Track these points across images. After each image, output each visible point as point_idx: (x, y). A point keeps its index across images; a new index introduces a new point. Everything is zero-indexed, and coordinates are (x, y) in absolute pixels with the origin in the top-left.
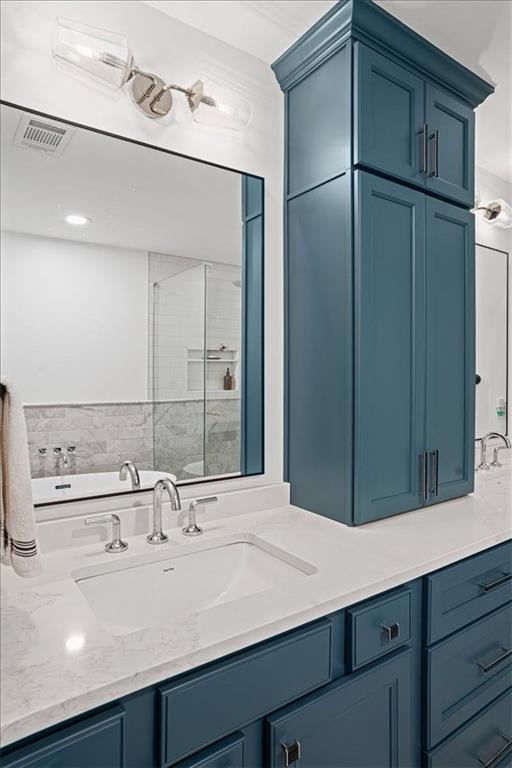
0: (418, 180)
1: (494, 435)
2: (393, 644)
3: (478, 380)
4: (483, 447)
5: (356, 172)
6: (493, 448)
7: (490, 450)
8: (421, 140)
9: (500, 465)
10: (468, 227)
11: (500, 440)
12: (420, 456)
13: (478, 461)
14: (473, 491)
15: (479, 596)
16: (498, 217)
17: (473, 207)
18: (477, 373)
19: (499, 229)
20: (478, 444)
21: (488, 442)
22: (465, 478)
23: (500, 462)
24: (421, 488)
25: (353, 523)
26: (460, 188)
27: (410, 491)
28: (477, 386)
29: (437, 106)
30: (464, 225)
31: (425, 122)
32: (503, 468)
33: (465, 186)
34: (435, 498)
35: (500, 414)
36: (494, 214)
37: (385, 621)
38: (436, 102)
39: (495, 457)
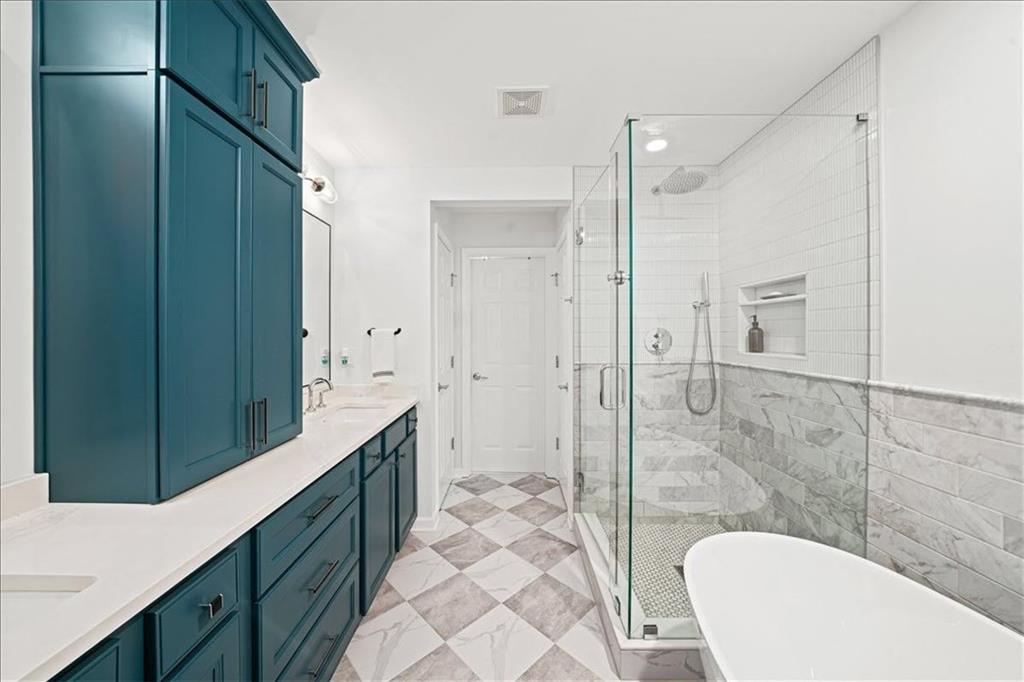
0: (244, 122)
1: (320, 381)
2: (215, 619)
3: (305, 333)
4: (311, 391)
5: (163, 78)
6: (318, 393)
7: (316, 394)
8: (249, 85)
9: (324, 406)
10: (296, 188)
11: (325, 384)
12: (247, 408)
13: (305, 405)
14: (301, 432)
15: (308, 526)
16: (323, 191)
17: (301, 172)
18: (304, 327)
19: (324, 202)
20: (305, 391)
21: (315, 388)
22: (294, 421)
23: (325, 403)
24: (248, 440)
25: (160, 498)
26: (289, 149)
27: (236, 444)
28: (304, 339)
29: (266, 59)
30: (292, 185)
31: (253, 66)
32: (328, 407)
33: (293, 148)
34: (264, 447)
35: (325, 362)
36: (319, 188)
37: (204, 599)
38: (265, 55)
39: (321, 399)
